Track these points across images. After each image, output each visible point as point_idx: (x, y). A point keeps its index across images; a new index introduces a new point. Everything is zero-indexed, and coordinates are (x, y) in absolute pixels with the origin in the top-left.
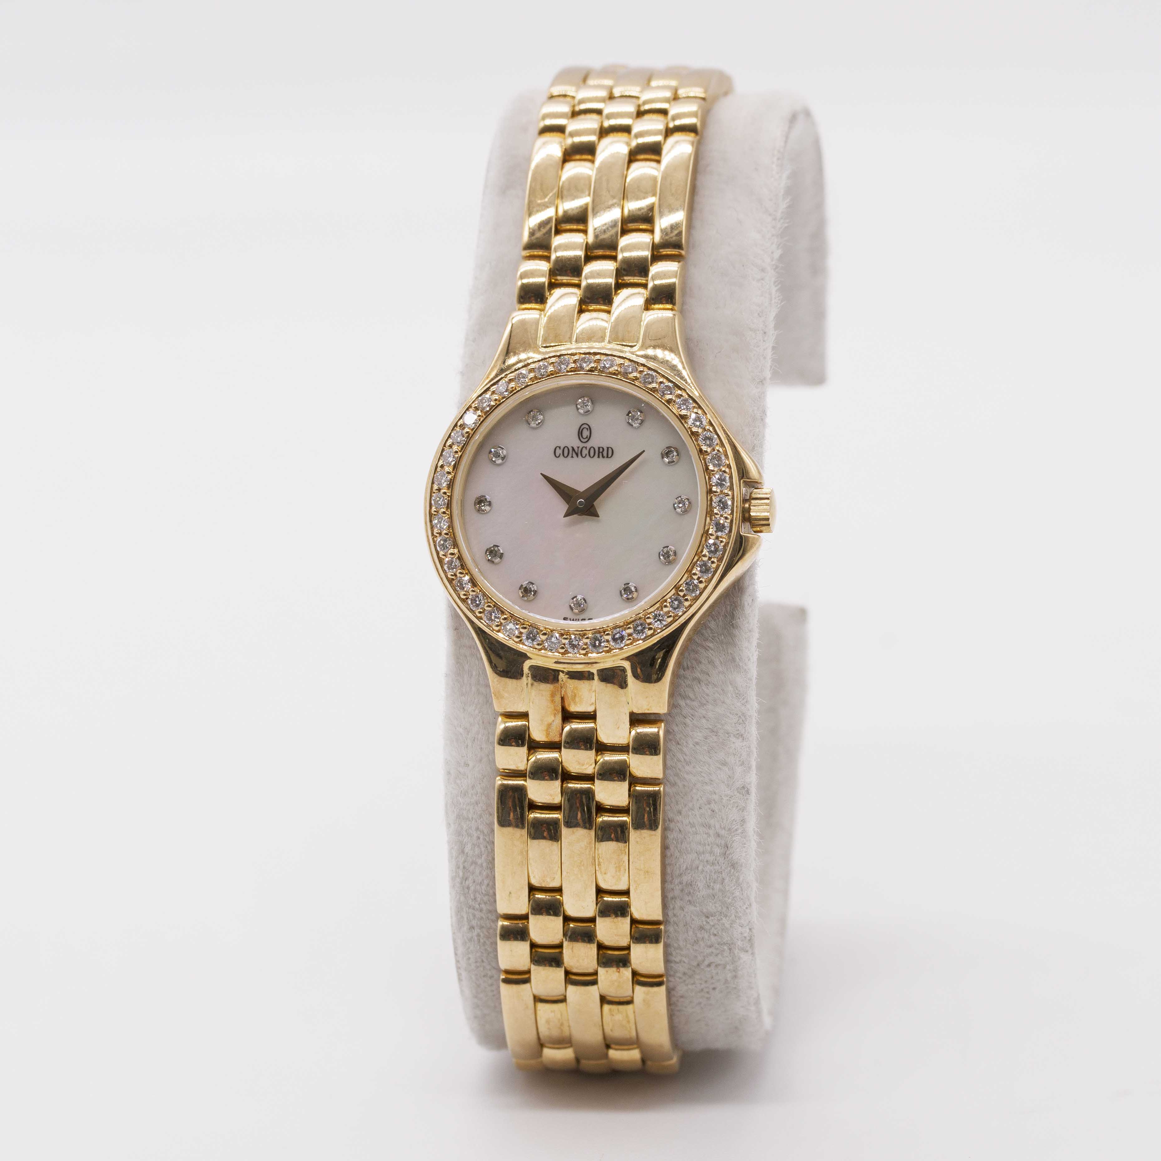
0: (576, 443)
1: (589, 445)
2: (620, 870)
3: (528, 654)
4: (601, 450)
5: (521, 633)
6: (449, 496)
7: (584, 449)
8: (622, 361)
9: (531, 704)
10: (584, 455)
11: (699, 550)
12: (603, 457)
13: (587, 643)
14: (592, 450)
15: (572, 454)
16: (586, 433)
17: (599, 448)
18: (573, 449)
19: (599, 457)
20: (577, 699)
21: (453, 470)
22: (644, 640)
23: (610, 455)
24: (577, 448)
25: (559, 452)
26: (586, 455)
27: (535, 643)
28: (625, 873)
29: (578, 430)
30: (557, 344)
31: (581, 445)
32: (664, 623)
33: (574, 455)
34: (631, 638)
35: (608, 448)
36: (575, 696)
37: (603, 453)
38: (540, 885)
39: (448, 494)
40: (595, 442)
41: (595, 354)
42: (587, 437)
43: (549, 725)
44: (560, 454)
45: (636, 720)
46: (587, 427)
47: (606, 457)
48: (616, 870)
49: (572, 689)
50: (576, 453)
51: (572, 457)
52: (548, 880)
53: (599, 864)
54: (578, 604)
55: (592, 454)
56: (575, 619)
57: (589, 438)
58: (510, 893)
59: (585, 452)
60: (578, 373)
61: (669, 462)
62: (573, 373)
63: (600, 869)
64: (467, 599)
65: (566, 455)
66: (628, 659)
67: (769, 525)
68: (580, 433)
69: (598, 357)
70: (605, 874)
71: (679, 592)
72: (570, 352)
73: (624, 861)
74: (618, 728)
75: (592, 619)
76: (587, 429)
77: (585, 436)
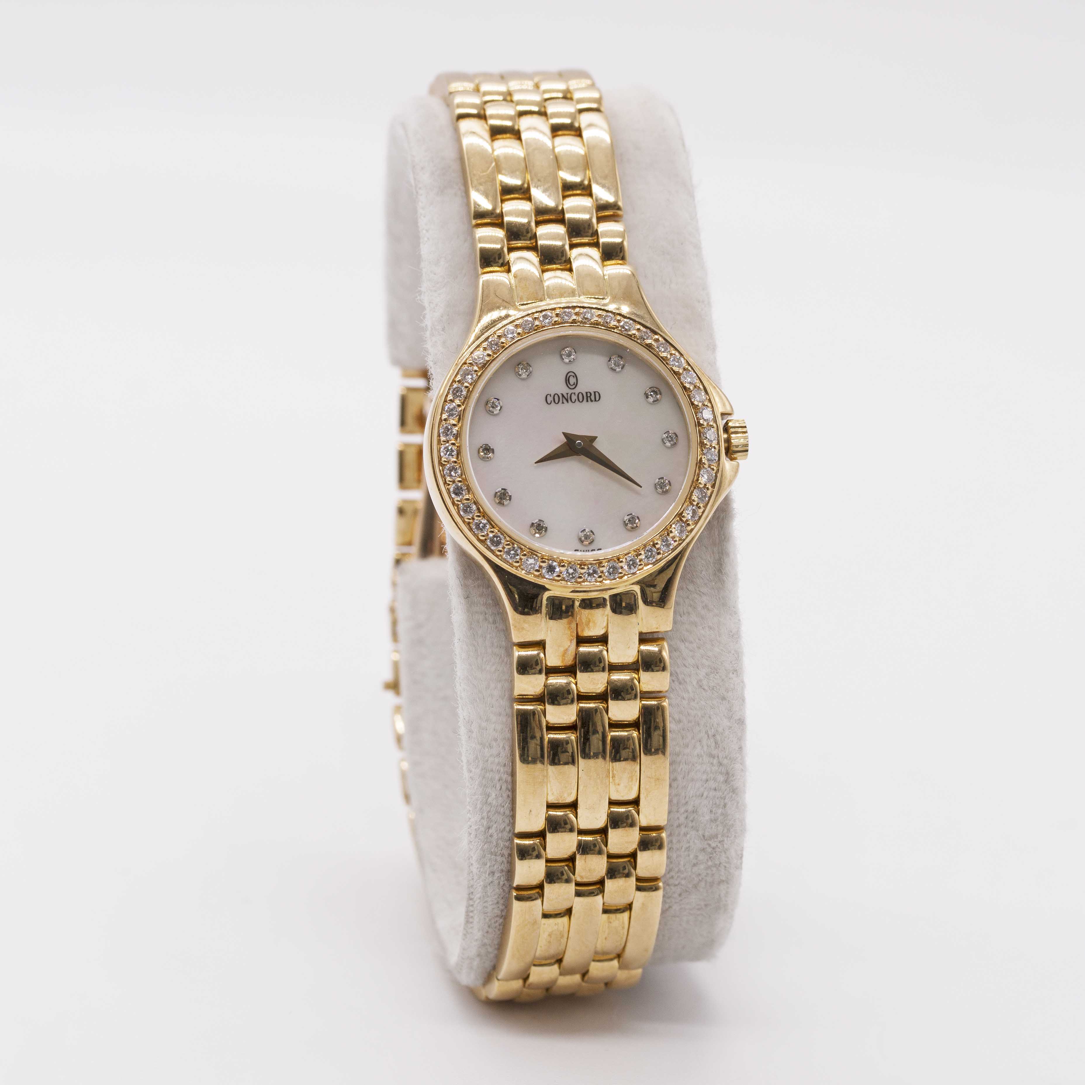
0: (562, 389)
1: (577, 391)
2: (632, 780)
3: (547, 586)
4: (589, 395)
5: (540, 567)
6: (458, 447)
7: (573, 395)
8: (600, 312)
9: (549, 632)
10: (573, 401)
11: (695, 479)
12: (592, 401)
13: (603, 571)
14: (580, 396)
15: (563, 400)
16: (572, 380)
17: (587, 393)
18: (563, 396)
19: (587, 401)
20: (591, 624)
21: (459, 422)
22: (654, 564)
23: (597, 399)
24: (566, 394)
25: (550, 399)
26: (576, 400)
27: (555, 575)
28: (636, 782)
29: (565, 377)
30: (533, 301)
31: (570, 392)
32: (671, 547)
33: (565, 401)
34: (643, 563)
35: (595, 392)
36: (589, 621)
37: (591, 397)
38: (556, 802)
39: (457, 445)
40: (582, 388)
41: (574, 307)
42: (574, 384)
43: (566, 651)
44: (551, 401)
45: (644, 639)
46: (573, 374)
47: (594, 400)
48: (629, 780)
49: (587, 615)
50: (566, 399)
51: (563, 403)
52: (566, 795)
53: (613, 777)
54: (587, 537)
55: (581, 399)
56: (585, 551)
57: (576, 385)
58: (531, 811)
59: (574, 398)
60: (563, 325)
61: (654, 401)
62: (558, 326)
63: (614, 780)
64: (486, 539)
65: (557, 401)
66: (638, 583)
67: (747, 451)
68: (567, 380)
69: (577, 310)
70: (619, 785)
71: (682, 518)
72: (550, 307)
73: (636, 771)
74: (629, 648)
75: (601, 549)
76: (574, 376)
77: (572, 382)
